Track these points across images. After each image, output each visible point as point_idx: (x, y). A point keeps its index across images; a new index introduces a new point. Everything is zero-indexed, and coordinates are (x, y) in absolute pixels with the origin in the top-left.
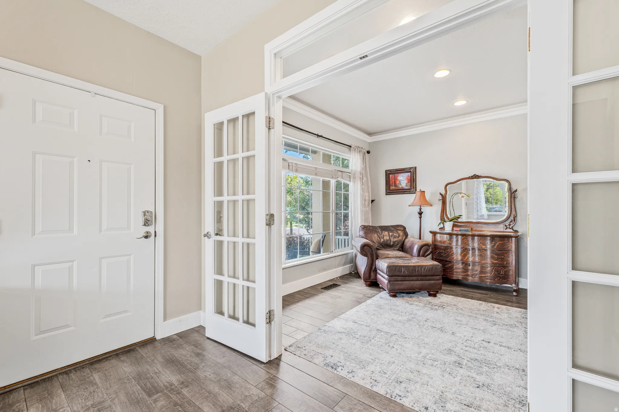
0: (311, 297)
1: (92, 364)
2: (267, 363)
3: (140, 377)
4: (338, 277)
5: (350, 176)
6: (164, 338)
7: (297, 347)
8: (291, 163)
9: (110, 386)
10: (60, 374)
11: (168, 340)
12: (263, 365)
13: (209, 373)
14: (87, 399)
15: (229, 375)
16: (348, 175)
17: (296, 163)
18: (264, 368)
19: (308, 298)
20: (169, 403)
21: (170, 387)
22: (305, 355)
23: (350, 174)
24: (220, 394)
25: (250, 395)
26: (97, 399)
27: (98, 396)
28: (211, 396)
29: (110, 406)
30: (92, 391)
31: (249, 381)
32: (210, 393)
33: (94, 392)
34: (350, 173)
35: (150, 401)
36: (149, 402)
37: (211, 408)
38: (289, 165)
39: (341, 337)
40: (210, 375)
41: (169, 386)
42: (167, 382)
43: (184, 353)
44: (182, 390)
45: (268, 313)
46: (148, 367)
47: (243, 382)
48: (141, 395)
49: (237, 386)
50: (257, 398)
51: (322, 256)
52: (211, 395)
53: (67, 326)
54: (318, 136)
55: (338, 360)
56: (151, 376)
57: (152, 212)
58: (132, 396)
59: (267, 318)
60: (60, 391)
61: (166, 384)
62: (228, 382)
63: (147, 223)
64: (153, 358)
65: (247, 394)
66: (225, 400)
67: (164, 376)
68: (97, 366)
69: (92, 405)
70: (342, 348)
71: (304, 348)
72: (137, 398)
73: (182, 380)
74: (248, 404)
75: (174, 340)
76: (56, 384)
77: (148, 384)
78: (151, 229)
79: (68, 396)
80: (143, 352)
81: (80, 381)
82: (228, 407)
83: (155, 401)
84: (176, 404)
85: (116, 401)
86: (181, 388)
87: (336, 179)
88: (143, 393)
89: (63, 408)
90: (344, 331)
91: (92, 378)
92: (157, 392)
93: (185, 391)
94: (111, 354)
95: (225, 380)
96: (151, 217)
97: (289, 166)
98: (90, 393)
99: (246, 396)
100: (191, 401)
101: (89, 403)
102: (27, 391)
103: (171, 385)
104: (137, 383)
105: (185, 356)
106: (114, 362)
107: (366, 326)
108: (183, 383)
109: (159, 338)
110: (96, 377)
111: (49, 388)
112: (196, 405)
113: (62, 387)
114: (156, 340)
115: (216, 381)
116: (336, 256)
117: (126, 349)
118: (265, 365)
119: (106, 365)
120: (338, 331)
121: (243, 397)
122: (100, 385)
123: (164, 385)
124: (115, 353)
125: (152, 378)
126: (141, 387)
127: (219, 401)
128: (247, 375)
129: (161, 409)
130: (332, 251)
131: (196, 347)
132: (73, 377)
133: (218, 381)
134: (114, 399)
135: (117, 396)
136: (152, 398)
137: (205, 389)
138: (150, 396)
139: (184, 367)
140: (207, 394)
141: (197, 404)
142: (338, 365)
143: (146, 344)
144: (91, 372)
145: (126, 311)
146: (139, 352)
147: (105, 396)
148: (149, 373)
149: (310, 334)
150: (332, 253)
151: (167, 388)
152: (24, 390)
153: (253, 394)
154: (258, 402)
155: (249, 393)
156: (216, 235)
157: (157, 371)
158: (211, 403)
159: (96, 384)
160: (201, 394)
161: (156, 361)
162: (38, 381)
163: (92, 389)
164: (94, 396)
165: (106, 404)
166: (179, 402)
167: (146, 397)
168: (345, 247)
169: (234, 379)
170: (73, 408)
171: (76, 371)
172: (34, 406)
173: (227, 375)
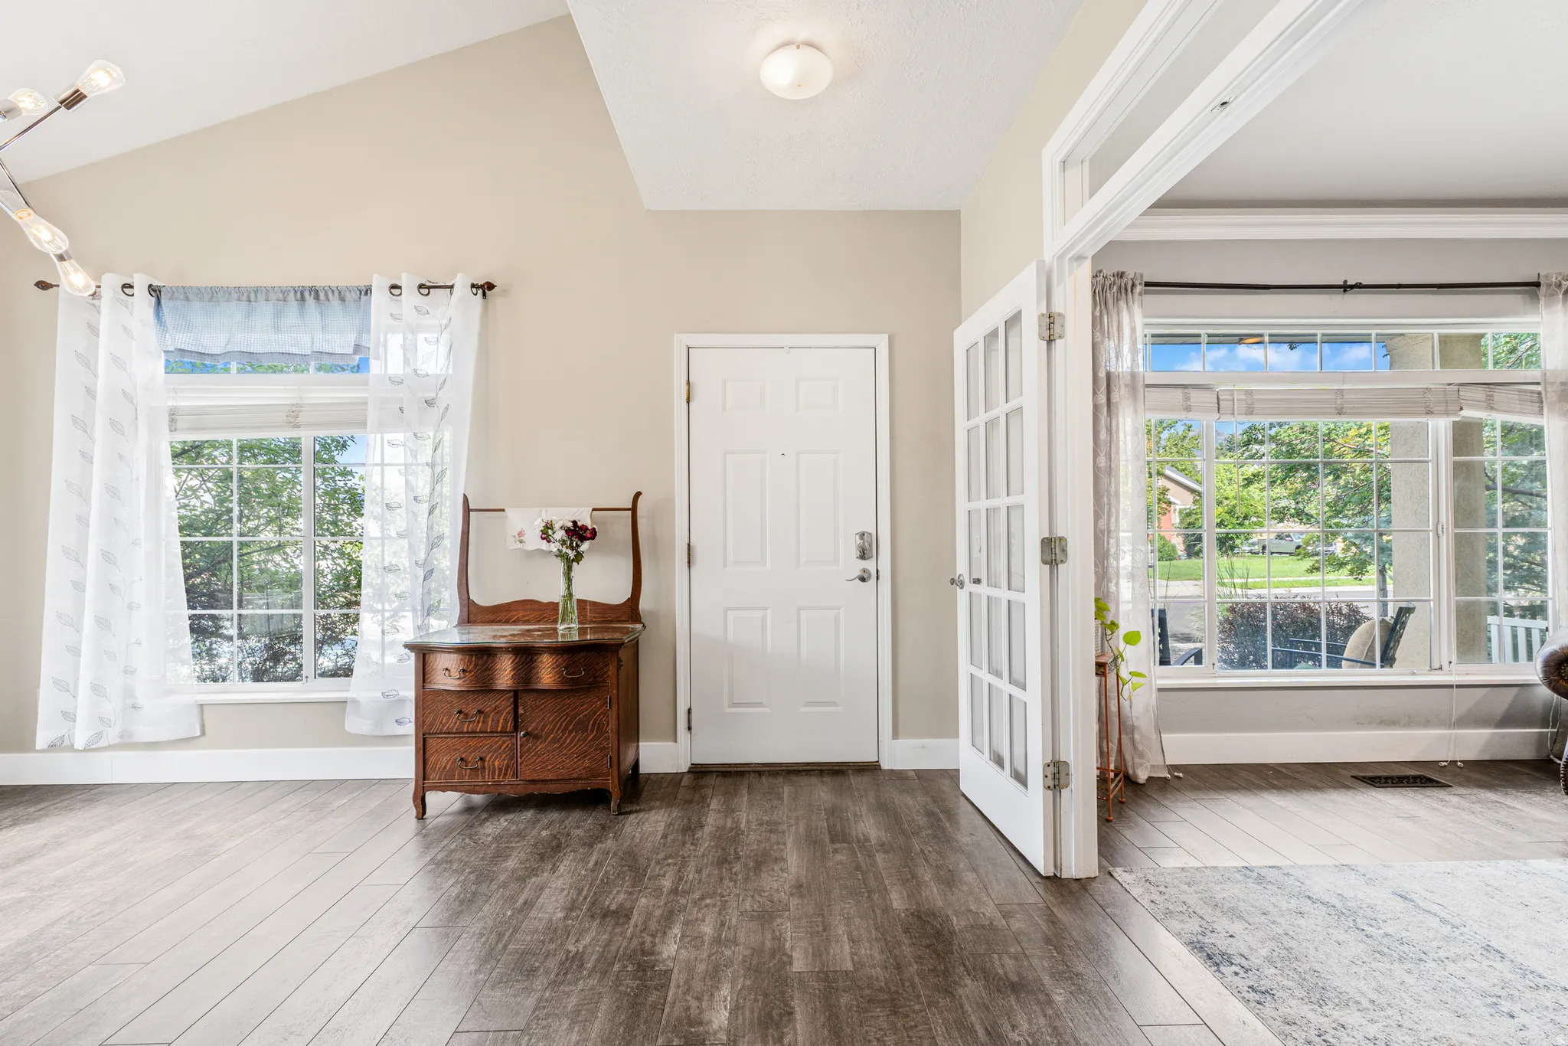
0: (1293, 791)
1: (789, 772)
2: (1048, 878)
3: (833, 812)
4: (1460, 761)
5: (1539, 393)
6: (892, 770)
7: (1144, 879)
8: (1229, 393)
9: (795, 808)
10: (754, 772)
11: (899, 776)
12: (1038, 879)
13: (930, 849)
14: (765, 812)
15: (962, 866)
16: (1525, 391)
17: (1246, 391)
18: (1036, 885)
19: (1278, 788)
20: (851, 862)
21: (863, 843)
22: (1152, 901)
23: (1539, 388)
24: (928, 886)
25: (978, 913)
26: (775, 817)
27: (778, 814)
28: (912, 882)
29: (784, 832)
30: (774, 805)
31: (990, 891)
32: (914, 876)
33: (776, 807)
34: (1538, 384)
35: (829, 847)
36: (827, 848)
37: (903, 898)
38: (1218, 398)
39: (1304, 909)
40: (929, 852)
41: (863, 841)
42: (863, 835)
43: (910, 802)
44: (877, 854)
45: (1049, 766)
46: (850, 804)
47: (979, 888)
48: (822, 836)
49: (965, 888)
50: (987, 923)
51: (1378, 675)
52: (914, 881)
53: (759, 705)
54: (1346, 288)
55: (1244, 950)
56: (848, 816)
57: (870, 534)
58: (813, 832)
59: (1046, 777)
60: (745, 792)
61: (861, 835)
62: (953, 876)
63: (863, 555)
64: (863, 793)
65: (973, 908)
66: (930, 898)
67: (862, 824)
68: (794, 778)
69: (767, 822)
70: (1286, 934)
71: (1162, 889)
72: (816, 837)
73: (884, 839)
74: (963, 923)
75: (907, 778)
76: (746, 782)
77: (838, 825)
78: (869, 565)
79: (749, 801)
80: (854, 780)
81: (769, 788)
82: (928, 909)
83: (835, 851)
84: (858, 868)
85: (793, 829)
86: (877, 851)
87: (1447, 413)
88: (827, 835)
89: (740, 811)
90: (1335, 901)
91: (781, 790)
92: (844, 841)
93: (879, 858)
94: (815, 768)
95: (950, 871)
96: (870, 545)
97: (1218, 403)
98: (772, 806)
99: (971, 911)
100: (881, 873)
101: (765, 818)
102: (719, 779)
103: (867, 840)
104: (826, 819)
105: (908, 808)
106: (814, 780)
107: (1444, 922)
108: (883, 845)
109: (886, 768)
110: (787, 791)
111: (738, 782)
112: (883, 882)
113: (749, 787)
114: (880, 769)
115: (935, 865)
116: (1451, 686)
117: (835, 768)
118: (1044, 881)
119: (803, 780)
120: (1307, 893)
121: (963, 909)
122: (786, 802)
123: (857, 837)
124: (819, 768)
125: (848, 819)
126: (828, 825)
127: (921, 895)
128: (995, 882)
129: (837, 864)
130: (1438, 666)
131: (935, 801)
132: (764, 780)
133: (937, 866)
134: (792, 826)
135: (797, 824)
136: (833, 845)
137: (909, 867)
138: (833, 841)
139: (897, 824)
140: (909, 876)
141: (887, 882)
142: (1233, 961)
143: (864, 770)
144: (784, 783)
145: (833, 704)
146: (849, 778)
147: (785, 818)
148: (847, 813)
149: (1206, 868)
150: (1439, 672)
151: (859, 841)
152: (717, 776)
153: (983, 914)
154: (984, 929)
155: (978, 909)
156: (974, 583)
157: (859, 814)
158: (906, 890)
159: (782, 799)
160: (899, 872)
161: (864, 799)
162: (730, 772)
163: (775, 803)
164: (773, 812)
165: (781, 828)
166: (864, 866)
167: (827, 840)
168: (1516, 658)
169: (966, 875)
170: (748, 815)
171: (770, 775)
172: (718, 797)
173: (958, 864)
